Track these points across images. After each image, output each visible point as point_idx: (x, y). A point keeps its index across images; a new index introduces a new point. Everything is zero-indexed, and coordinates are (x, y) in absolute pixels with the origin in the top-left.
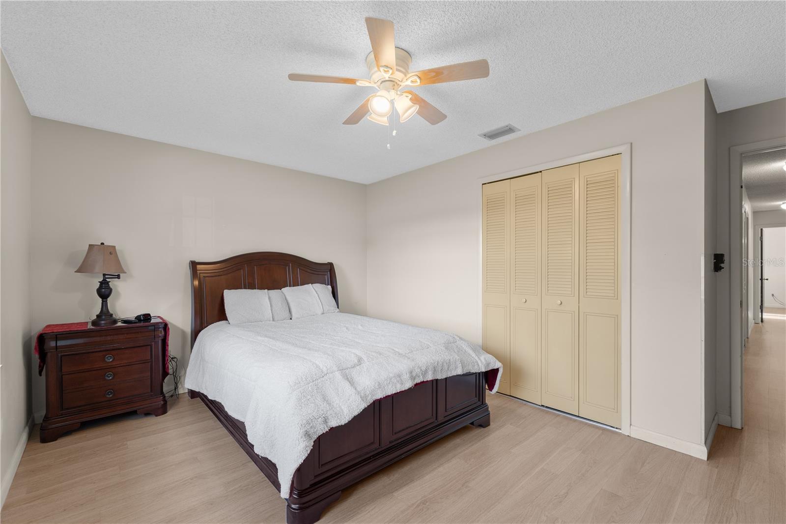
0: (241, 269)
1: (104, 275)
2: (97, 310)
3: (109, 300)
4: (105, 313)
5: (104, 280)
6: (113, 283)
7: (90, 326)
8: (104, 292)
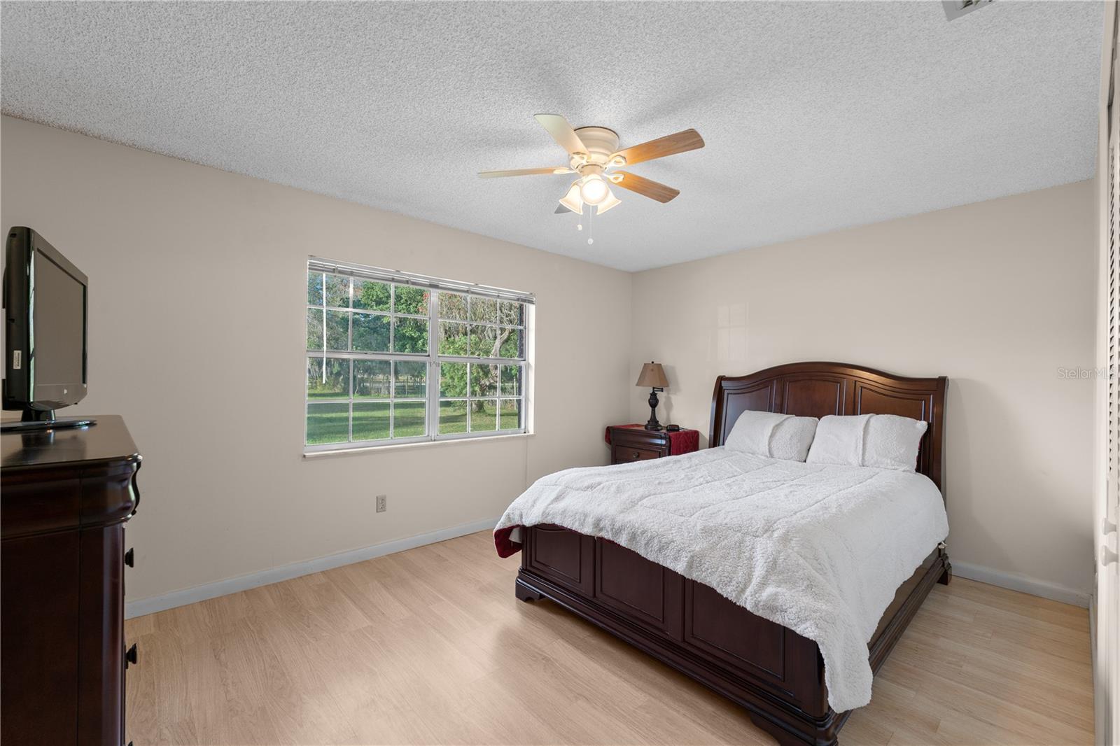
0: (768, 386)
1: (654, 388)
2: (649, 417)
3: (656, 408)
4: (654, 422)
5: (653, 392)
6: (661, 396)
7: (643, 429)
8: (654, 402)
